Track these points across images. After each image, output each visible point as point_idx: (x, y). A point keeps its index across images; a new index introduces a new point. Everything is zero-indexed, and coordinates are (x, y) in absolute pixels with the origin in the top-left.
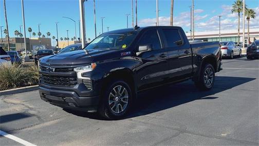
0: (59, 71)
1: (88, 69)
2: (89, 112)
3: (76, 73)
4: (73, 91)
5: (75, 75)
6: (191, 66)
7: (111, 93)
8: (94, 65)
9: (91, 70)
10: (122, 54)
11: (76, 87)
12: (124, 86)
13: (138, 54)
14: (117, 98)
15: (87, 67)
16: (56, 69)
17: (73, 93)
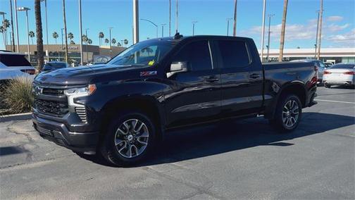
0: (47, 93)
1: (83, 93)
2: (85, 153)
3: (66, 98)
4: (62, 123)
5: (66, 100)
6: (260, 98)
7: (119, 129)
8: (92, 87)
9: (87, 95)
10: (142, 74)
11: (66, 117)
12: (142, 120)
13: (169, 75)
14: (131, 136)
15: (84, 89)
16: (44, 89)
17: (62, 125)
